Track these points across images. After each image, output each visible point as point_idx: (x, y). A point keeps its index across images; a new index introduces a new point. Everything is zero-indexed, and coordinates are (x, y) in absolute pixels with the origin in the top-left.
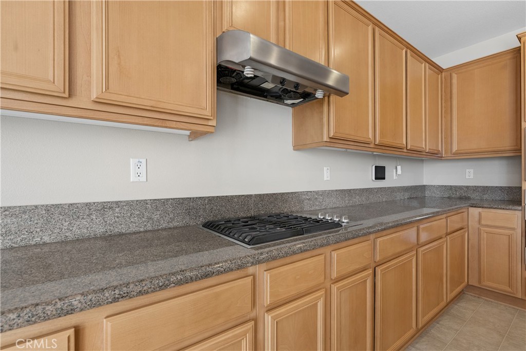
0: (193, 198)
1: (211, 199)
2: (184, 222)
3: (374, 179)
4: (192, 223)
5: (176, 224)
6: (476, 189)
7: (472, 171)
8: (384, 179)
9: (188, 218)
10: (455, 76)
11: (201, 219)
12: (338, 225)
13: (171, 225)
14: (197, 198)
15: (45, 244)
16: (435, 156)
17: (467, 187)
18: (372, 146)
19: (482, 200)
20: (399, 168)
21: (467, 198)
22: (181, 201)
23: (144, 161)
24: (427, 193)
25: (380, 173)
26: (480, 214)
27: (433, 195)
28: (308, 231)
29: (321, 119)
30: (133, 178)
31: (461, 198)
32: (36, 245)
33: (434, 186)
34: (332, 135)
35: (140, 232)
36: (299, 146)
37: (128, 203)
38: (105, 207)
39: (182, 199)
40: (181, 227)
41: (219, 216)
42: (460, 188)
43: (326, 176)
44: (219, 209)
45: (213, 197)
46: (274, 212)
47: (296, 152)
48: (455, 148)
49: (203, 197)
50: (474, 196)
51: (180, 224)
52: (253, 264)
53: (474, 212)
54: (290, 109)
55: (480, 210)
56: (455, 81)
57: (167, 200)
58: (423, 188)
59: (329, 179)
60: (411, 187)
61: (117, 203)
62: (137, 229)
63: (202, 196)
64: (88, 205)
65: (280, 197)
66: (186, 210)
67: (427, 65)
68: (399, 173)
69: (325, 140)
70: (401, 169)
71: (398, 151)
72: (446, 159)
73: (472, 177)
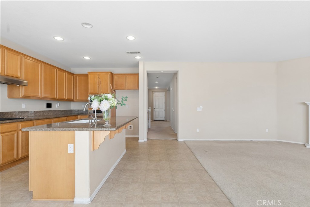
3: (46, 107)
7: (84, 105)
8: (51, 107)
12: (23, 118)
18: (41, 98)
24: (72, 113)
25: (49, 106)
29: (19, 91)
33: (74, 110)
34: (23, 95)
36: (11, 97)
43: (23, 106)
47: (9, 99)
48: (78, 98)
54: (7, 85)
56: (77, 78)
58: (71, 110)
59: (25, 107)
60: (64, 110)
67: (66, 73)
68: (58, 105)
69: (21, 96)
70: (59, 104)
71: (54, 99)
72: (76, 101)
73: (84, 107)
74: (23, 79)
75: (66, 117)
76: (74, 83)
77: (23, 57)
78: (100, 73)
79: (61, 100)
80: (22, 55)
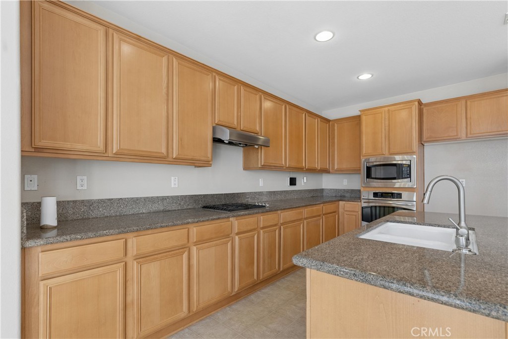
1: (205, 196)
2: (193, 206)
3: (289, 185)
4: (197, 207)
5: (190, 207)
6: (348, 190)
7: (346, 180)
8: (295, 185)
9: (195, 205)
10: (336, 125)
11: (200, 205)
12: (264, 206)
13: (188, 207)
15: (143, 213)
16: (325, 171)
17: (344, 190)
18: (285, 168)
19: (350, 197)
20: (305, 178)
21: (344, 196)
22: (192, 196)
23: (177, 178)
24: (325, 194)
25: (293, 182)
26: (344, 204)
27: (328, 194)
28: (251, 208)
29: (258, 156)
30: (173, 186)
31: (340, 196)
32: (141, 213)
33: (328, 189)
34: (262, 164)
35: (176, 210)
36: (246, 168)
37: (172, 197)
38: (163, 199)
40: (192, 208)
42: (341, 190)
43: (261, 183)
47: (244, 171)
48: (336, 167)
49: (202, 195)
50: (348, 195)
52: (232, 217)
53: (341, 203)
54: (242, 148)
55: (344, 202)
56: (336, 128)
57: (187, 196)
58: (322, 190)
59: (262, 185)
60: (313, 190)
61: (168, 197)
62: (175, 209)
64: (157, 197)
65: (236, 195)
66: (194, 200)
67: (319, 119)
68: (305, 181)
69: (259, 166)
70: (306, 179)
71: (300, 170)
72: (332, 173)
73: (346, 184)
74: (262, 135)
75: (322, 205)
76: (331, 138)
77: (262, 96)
78: (389, 108)
79: (312, 171)
80: (260, 93)
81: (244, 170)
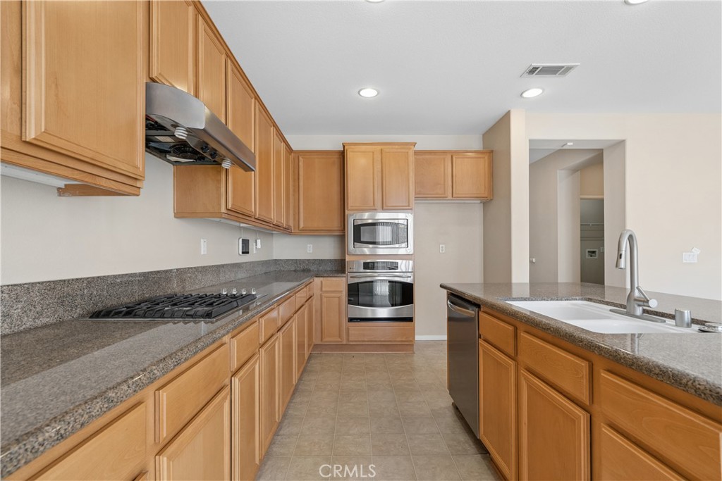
0: (69, 280)
1: (91, 281)
2: (56, 316)
3: (241, 253)
4: (67, 317)
5: (45, 320)
6: (314, 261)
7: (311, 245)
8: (248, 253)
9: (61, 310)
10: (301, 160)
11: (78, 311)
13: (38, 323)
14: (73, 280)
16: (286, 231)
17: (308, 260)
19: (318, 271)
20: (259, 241)
21: (309, 271)
22: (53, 286)
25: (246, 248)
26: (321, 282)
27: (282, 269)
31: (304, 271)
33: (282, 260)
34: (230, 206)
39: (54, 282)
40: (51, 324)
41: (100, 305)
42: (303, 261)
43: (203, 248)
44: (100, 295)
45: (93, 278)
46: (158, 295)
48: (302, 225)
49: (81, 279)
50: (313, 268)
51: (51, 320)
53: (317, 280)
54: (171, 166)
55: (322, 279)
56: (301, 164)
57: (33, 284)
59: (206, 253)
60: (266, 261)
63: (80, 277)
66: (59, 298)
67: (284, 145)
68: (259, 246)
69: (223, 209)
72: (295, 234)
73: (311, 251)
76: (294, 178)
77: (229, 62)
78: (383, 147)
81: (175, 217)
